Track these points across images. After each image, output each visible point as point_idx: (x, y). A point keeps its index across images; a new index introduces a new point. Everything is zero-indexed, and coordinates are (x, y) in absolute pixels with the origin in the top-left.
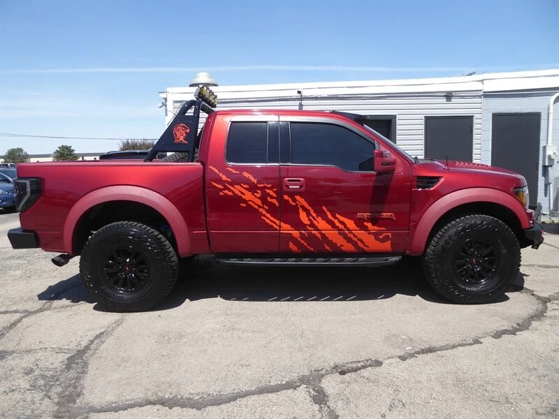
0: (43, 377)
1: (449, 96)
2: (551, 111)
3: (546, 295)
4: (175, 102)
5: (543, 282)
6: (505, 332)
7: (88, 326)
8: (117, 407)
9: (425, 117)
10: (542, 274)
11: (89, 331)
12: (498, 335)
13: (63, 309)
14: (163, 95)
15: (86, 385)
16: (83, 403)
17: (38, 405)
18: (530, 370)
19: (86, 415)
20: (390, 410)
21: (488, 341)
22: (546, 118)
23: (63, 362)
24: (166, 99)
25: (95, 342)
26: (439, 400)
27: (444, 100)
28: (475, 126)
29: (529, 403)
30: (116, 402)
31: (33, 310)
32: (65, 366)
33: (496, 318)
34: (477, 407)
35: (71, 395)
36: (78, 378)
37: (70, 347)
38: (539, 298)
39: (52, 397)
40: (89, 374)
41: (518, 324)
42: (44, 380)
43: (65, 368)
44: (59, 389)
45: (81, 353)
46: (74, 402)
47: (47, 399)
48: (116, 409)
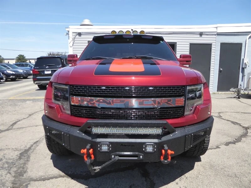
0: (7, 163)
1: (201, 34)
2: (247, 42)
3: (246, 126)
4: (73, 33)
5: (244, 120)
6: (230, 143)
7: (30, 138)
8: (45, 179)
9: (190, 43)
10: (243, 116)
11: (31, 140)
12: (227, 144)
13: (18, 130)
14: (67, 29)
15: (29, 167)
16: (27, 176)
17: (4, 177)
18: (244, 161)
19: (28, 182)
20: (180, 181)
21: (223, 147)
22: (245, 46)
23: (17, 155)
24: (69, 31)
25: (34, 146)
26: (203, 175)
27: (199, 36)
28: (213, 49)
29: (246, 177)
30: (44, 176)
31: (4, 130)
32: (18, 157)
33: (225, 136)
34: (222, 179)
35: (21, 172)
36: (25, 164)
37: (21, 148)
38: (243, 127)
39: (11, 173)
40: (30, 162)
41: (236, 139)
42: (8, 164)
43: (19, 158)
44: (15, 169)
45: (26, 151)
46: (23, 176)
47: (9, 174)
48: (44, 180)
